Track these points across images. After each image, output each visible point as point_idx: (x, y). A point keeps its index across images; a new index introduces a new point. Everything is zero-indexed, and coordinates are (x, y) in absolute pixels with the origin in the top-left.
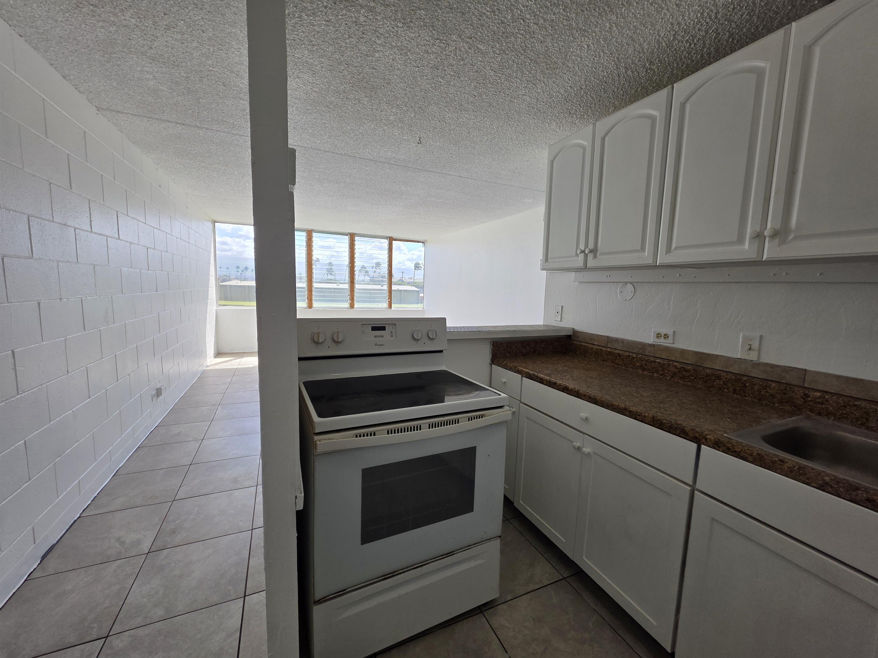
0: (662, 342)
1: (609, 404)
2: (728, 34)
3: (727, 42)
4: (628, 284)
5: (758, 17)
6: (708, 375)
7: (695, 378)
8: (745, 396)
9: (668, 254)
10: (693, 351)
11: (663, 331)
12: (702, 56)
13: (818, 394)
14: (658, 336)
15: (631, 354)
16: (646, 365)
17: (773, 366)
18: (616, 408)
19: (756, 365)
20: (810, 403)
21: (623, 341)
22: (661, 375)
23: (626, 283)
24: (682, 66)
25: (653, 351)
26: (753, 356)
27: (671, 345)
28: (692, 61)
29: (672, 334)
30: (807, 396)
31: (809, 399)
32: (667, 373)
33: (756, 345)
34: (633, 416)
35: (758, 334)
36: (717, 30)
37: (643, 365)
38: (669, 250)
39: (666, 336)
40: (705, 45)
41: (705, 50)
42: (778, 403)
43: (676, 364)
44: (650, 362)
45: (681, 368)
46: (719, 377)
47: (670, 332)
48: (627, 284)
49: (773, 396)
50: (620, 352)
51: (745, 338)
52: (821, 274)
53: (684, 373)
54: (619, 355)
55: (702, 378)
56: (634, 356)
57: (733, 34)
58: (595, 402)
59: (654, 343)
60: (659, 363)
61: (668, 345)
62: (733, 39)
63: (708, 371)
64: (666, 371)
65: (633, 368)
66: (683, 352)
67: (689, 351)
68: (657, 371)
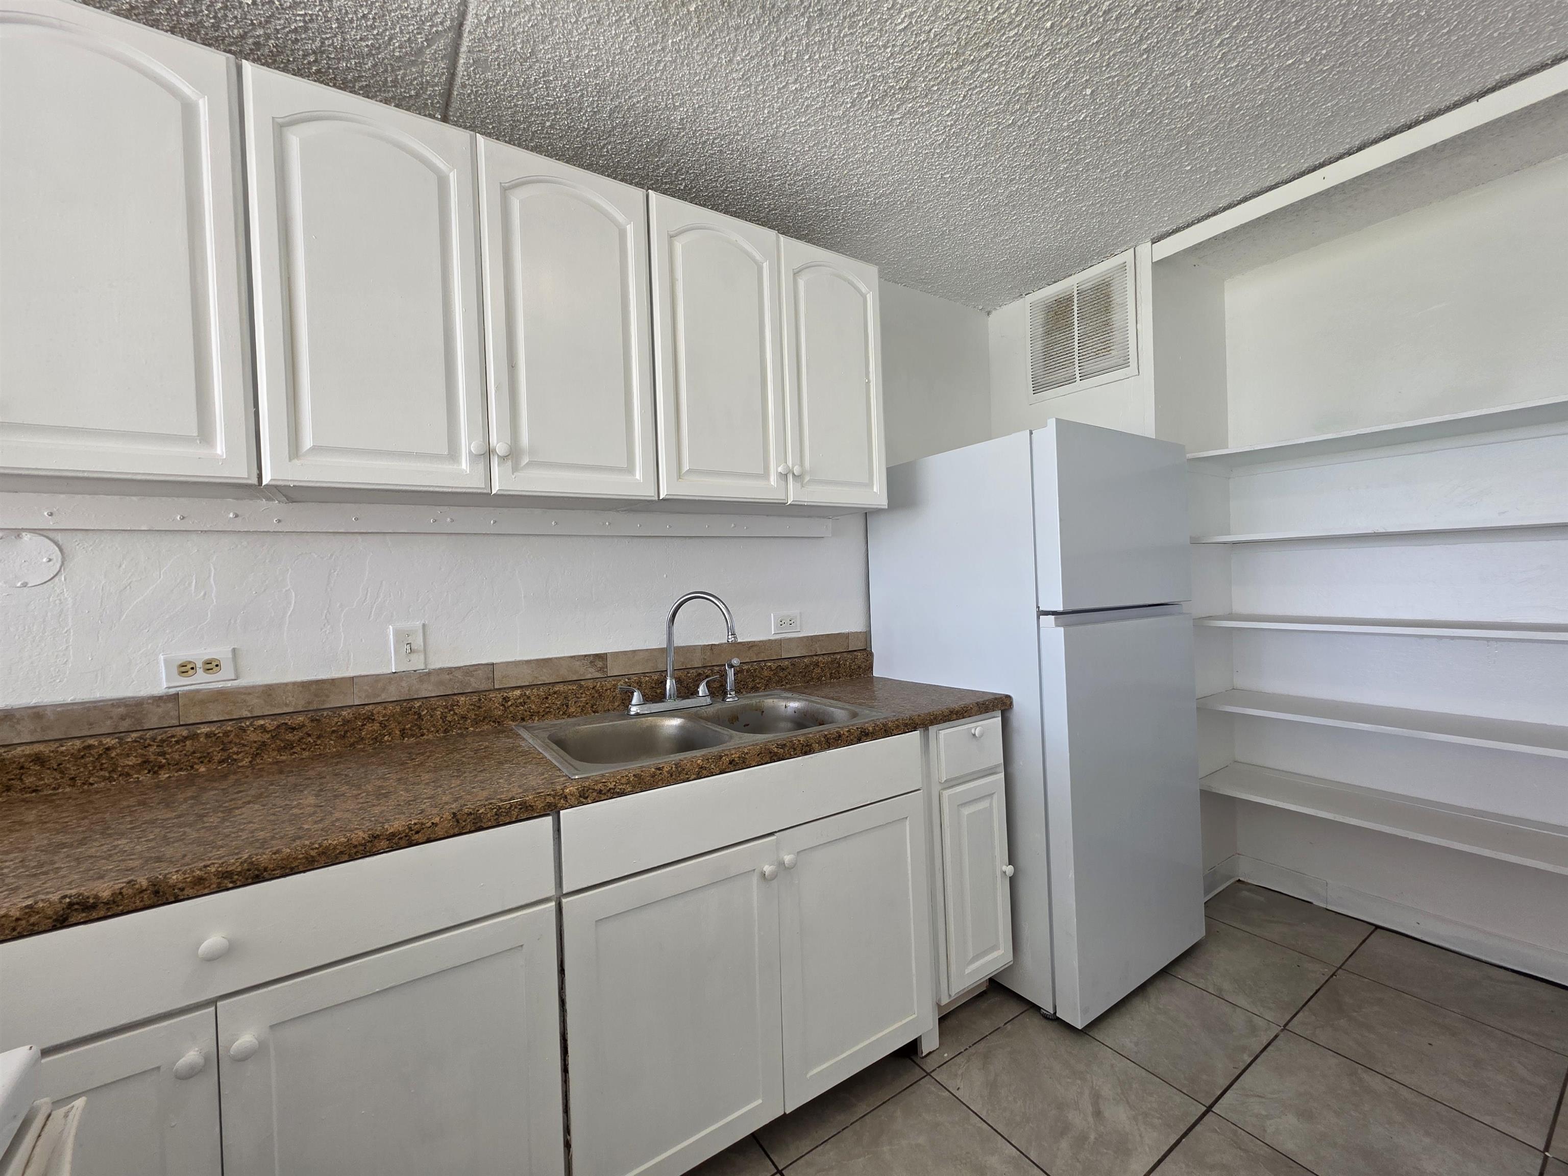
0: (201, 681)
1: (313, 853)
2: (318, 43)
3: (305, 56)
4: (26, 537)
5: (375, 66)
6: (346, 722)
7: (319, 737)
8: (422, 735)
9: (295, 461)
10: (294, 684)
11: (198, 654)
12: (243, 37)
13: (518, 692)
14: (184, 669)
15: (91, 742)
16: (163, 754)
17: (450, 670)
18: (341, 853)
19: (425, 676)
20: (511, 709)
21: (37, 714)
22: (221, 762)
23: (17, 533)
24: (187, 15)
25: (174, 713)
26: (417, 663)
27: (229, 684)
28: (216, 27)
29: (230, 655)
30: (506, 699)
31: (510, 703)
32: (237, 753)
33: (418, 642)
34: (403, 843)
35: (418, 624)
36: (311, 21)
37: (152, 758)
38: (295, 449)
39: (211, 666)
40: (267, 22)
41: (260, 32)
42: (472, 726)
43: (262, 722)
44: (177, 742)
45: (278, 727)
46: (370, 718)
47: (220, 651)
48: (19, 536)
49: (464, 718)
50: (41, 748)
51: (397, 633)
52: (495, 522)
53: (290, 736)
54: (38, 759)
55: (333, 732)
56: (109, 741)
57: (322, 52)
58: (257, 876)
59: (173, 691)
60: (208, 736)
61: (220, 685)
62: (316, 61)
63: (344, 713)
64: (235, 749)
65: (110, 779)
66: (269, 691)
67: (286, 684)
68: (206, 758)
